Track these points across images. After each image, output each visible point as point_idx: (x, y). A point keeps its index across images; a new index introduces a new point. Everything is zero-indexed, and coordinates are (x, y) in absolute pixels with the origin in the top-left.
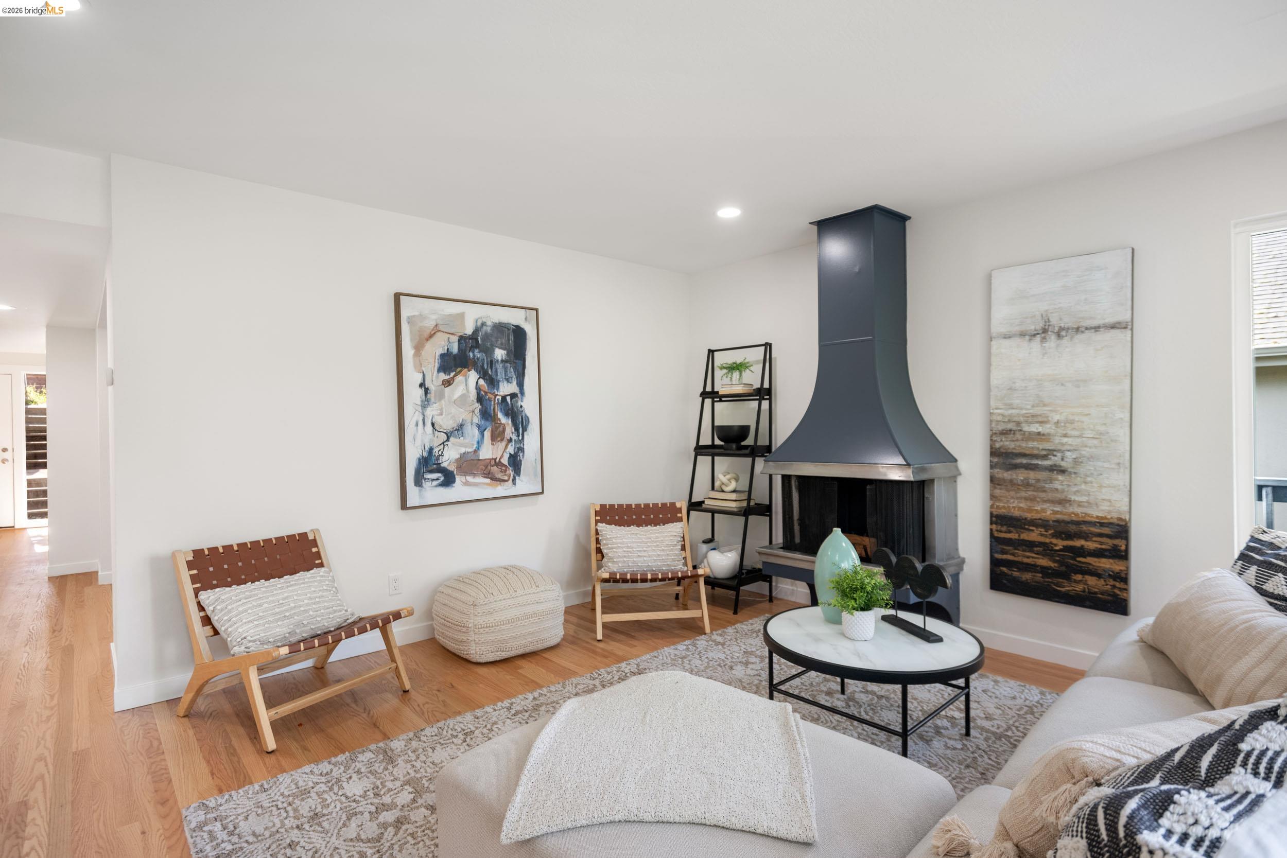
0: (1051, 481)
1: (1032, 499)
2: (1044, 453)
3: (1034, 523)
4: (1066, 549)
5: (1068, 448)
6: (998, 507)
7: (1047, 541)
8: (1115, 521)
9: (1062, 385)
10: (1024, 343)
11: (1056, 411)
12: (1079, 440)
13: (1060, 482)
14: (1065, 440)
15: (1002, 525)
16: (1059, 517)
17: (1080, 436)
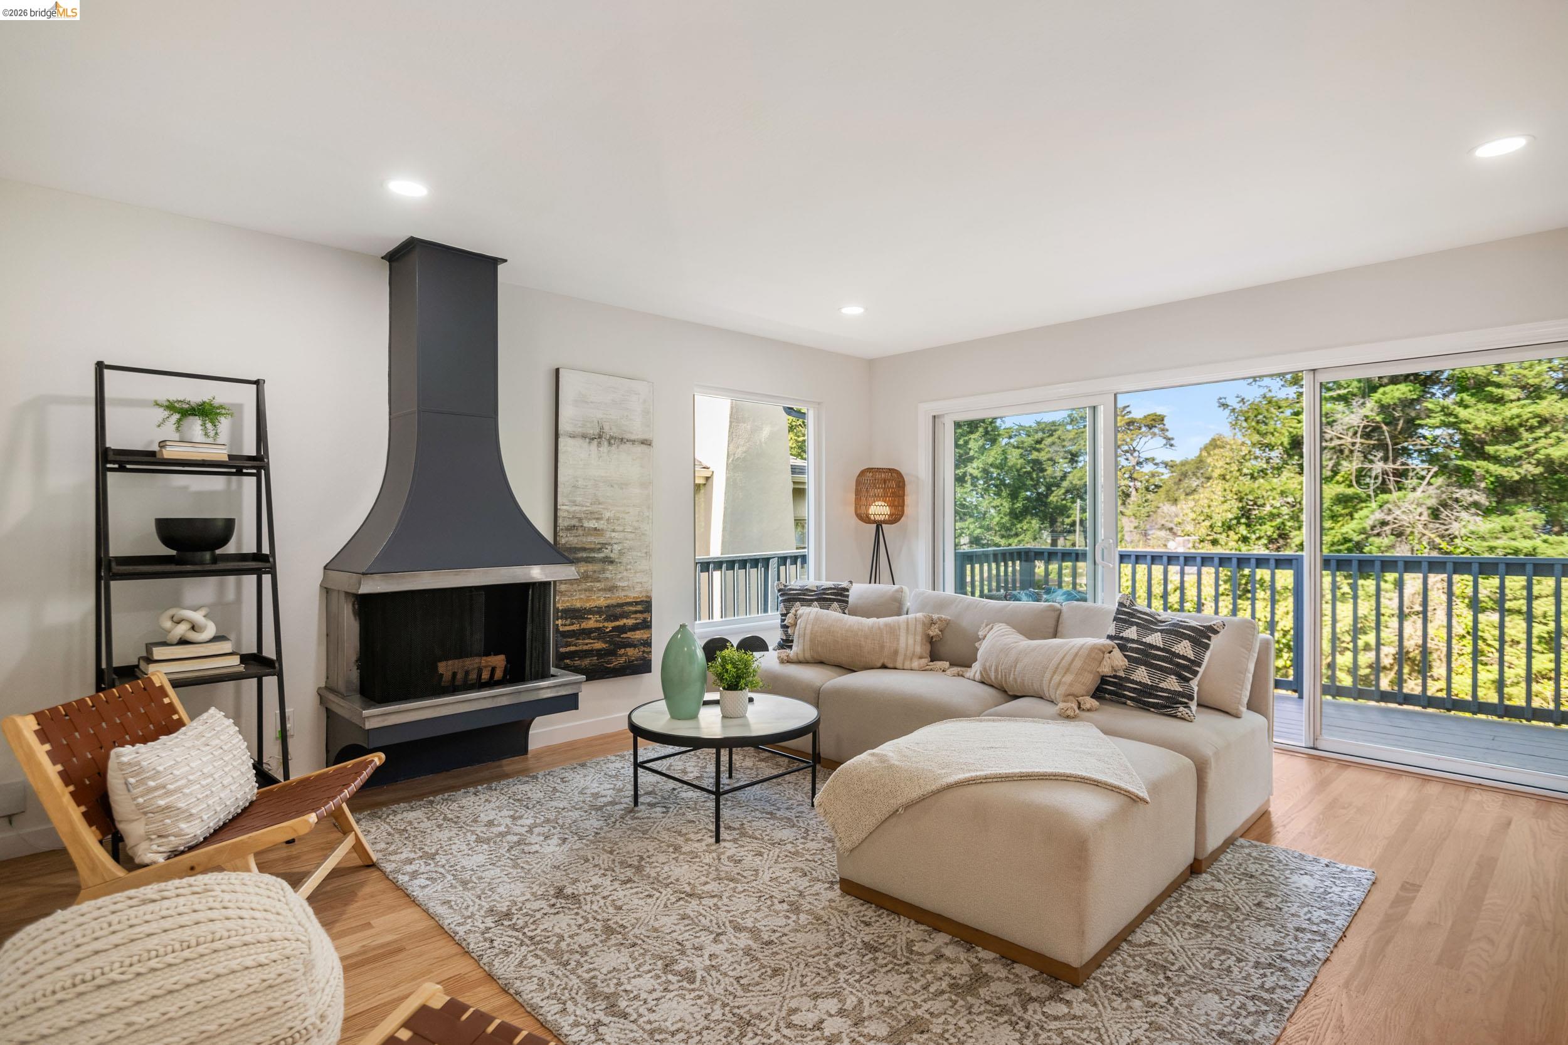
0: (604, 571)
1: (590, 590)
2: (599, 546)
3: (590, 611)
4: (614, 629)
5: (615, 541)
6: (563, 601)
7: (601, 625)
8: (645, 599)
9: (612, 486)
10: (584, 444)
11: (607, 509)
12: (622, 534)
13: (610, 572)
14: (613, 534)
15: (566, 619)
16: (609, 602)
17: (623, 531)
